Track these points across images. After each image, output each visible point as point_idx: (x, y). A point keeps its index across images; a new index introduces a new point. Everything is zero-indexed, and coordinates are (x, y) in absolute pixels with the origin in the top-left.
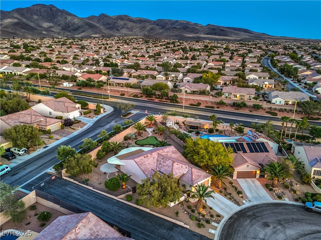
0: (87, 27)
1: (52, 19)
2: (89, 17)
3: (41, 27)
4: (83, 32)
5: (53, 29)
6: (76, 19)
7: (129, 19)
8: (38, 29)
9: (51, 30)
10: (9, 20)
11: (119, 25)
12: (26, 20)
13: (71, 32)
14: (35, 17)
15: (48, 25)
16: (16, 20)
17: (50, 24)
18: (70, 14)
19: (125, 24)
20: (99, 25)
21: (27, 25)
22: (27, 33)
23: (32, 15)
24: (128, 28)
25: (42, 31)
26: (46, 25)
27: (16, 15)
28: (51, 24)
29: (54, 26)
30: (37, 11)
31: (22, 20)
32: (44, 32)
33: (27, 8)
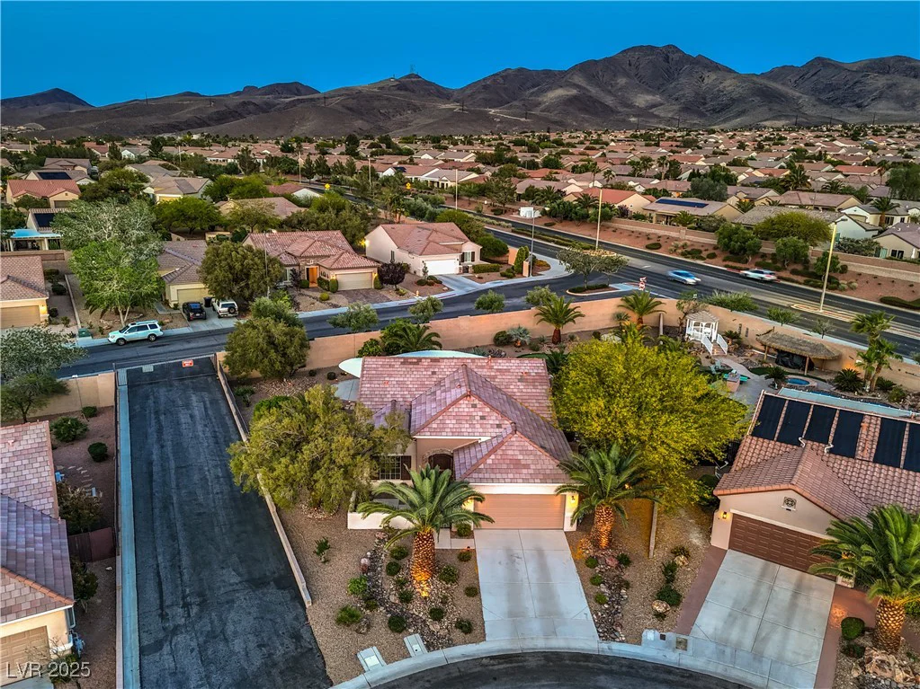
0: (757, 99)
1: (663, 84)
2: (771, 72)
3: (631, 106)
4: (739, 115)
5: (655, 111)
6: (731, 79)
7: (913, 68)
8: (620, 112)
9: (652, 113)
10: (560, 92)
11: (869, 89)
12: (597, 89)
13: (705, 116)
14: (622, 81)
15: (647, 101)
16: (574, 92)
17: (654, 98)
18: (715, 67)
19: (890, 87)
20: (798, 94)
21: (595, 101)
22: (587, 121)
23: (615, 76)
24: (899, 99)
25: (628, 115)
26: (642, 100)
27: (578, 79)
28: (658, 98)
29: (662, 101)
30: (630, 65)
31: (587, 90)
32: (633, 119)
33: (606, 60)
